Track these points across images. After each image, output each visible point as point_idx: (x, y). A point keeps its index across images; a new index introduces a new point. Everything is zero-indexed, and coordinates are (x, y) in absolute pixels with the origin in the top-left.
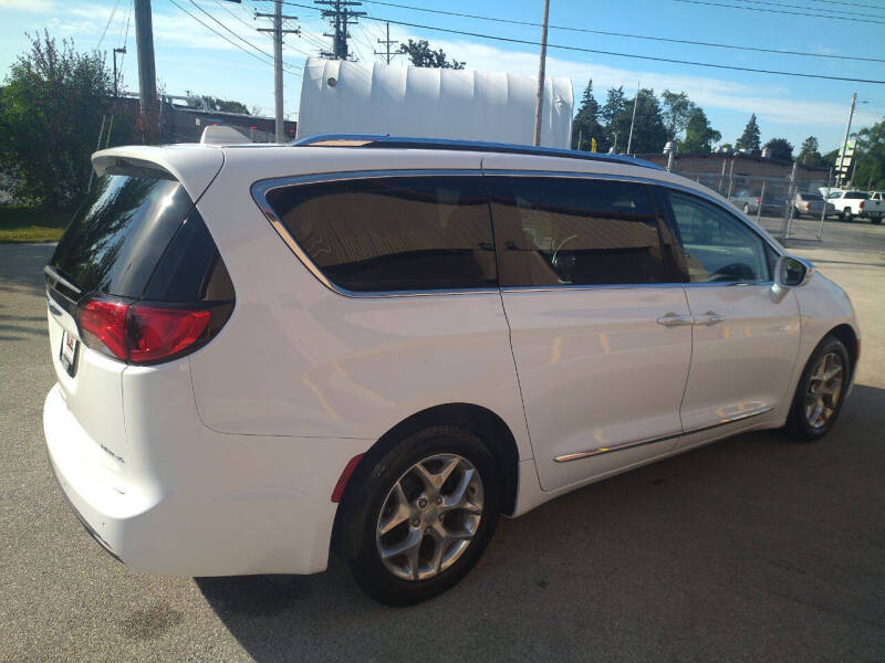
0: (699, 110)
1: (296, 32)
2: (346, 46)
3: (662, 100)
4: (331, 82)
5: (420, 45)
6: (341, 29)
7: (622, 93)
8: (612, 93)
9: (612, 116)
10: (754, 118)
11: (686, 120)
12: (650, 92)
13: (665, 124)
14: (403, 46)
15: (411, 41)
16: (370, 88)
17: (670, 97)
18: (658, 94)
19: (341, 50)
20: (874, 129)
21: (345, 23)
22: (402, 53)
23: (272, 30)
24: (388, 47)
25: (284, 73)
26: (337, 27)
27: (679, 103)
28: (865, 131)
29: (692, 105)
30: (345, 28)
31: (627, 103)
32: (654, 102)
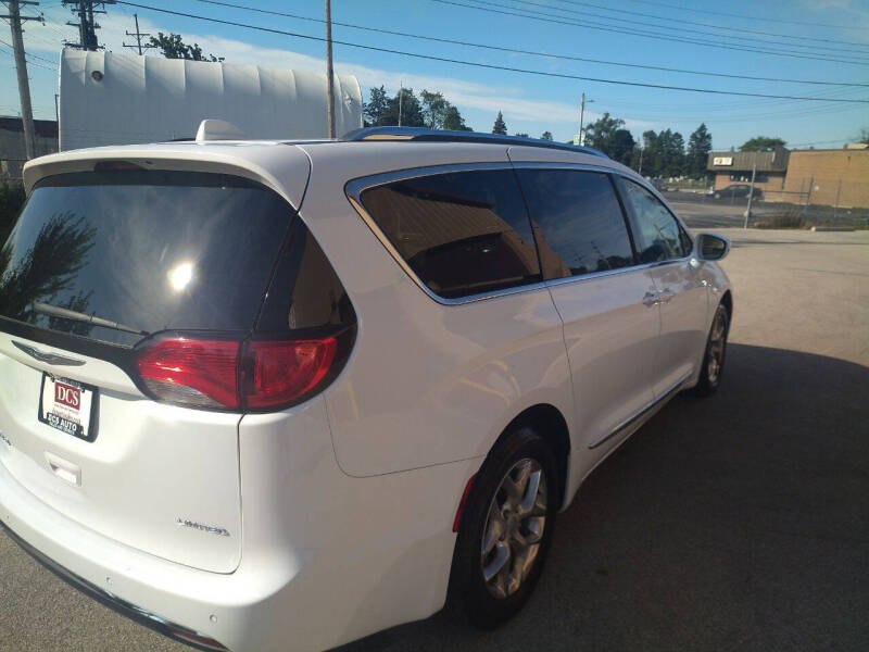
0: (454, 109)
1: (39, 19)
2: (95, 38)
3: (421, 99)
4: (97, 75)
5: (172, 39)
6: (88, 19)
7: (384, 93)
8: (375, 91)
9: (378, 114)
10: (500, 116)
11: (443, 118)
12: (410, 92)
13: (426, 121)
14: (153, 40)
15: (161, 36)
16: (144, 82)
17: (427, 96)
18: (417, 94)
19: (89, 41)
20: (597, 124)
21: (91, 12)
22: (152, 47)
23: (7, 17)
24: (139, 40)
25: (27, 64)
26: (82, 15)
27: (436, 102)
28: (591, 126)
29: (448, 104)
30: (91, 17)
31: (390, 101)
32: (415, 101)
